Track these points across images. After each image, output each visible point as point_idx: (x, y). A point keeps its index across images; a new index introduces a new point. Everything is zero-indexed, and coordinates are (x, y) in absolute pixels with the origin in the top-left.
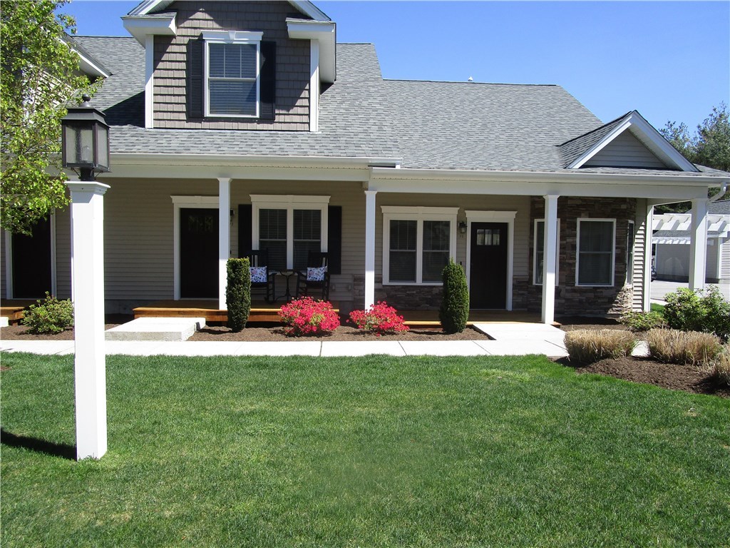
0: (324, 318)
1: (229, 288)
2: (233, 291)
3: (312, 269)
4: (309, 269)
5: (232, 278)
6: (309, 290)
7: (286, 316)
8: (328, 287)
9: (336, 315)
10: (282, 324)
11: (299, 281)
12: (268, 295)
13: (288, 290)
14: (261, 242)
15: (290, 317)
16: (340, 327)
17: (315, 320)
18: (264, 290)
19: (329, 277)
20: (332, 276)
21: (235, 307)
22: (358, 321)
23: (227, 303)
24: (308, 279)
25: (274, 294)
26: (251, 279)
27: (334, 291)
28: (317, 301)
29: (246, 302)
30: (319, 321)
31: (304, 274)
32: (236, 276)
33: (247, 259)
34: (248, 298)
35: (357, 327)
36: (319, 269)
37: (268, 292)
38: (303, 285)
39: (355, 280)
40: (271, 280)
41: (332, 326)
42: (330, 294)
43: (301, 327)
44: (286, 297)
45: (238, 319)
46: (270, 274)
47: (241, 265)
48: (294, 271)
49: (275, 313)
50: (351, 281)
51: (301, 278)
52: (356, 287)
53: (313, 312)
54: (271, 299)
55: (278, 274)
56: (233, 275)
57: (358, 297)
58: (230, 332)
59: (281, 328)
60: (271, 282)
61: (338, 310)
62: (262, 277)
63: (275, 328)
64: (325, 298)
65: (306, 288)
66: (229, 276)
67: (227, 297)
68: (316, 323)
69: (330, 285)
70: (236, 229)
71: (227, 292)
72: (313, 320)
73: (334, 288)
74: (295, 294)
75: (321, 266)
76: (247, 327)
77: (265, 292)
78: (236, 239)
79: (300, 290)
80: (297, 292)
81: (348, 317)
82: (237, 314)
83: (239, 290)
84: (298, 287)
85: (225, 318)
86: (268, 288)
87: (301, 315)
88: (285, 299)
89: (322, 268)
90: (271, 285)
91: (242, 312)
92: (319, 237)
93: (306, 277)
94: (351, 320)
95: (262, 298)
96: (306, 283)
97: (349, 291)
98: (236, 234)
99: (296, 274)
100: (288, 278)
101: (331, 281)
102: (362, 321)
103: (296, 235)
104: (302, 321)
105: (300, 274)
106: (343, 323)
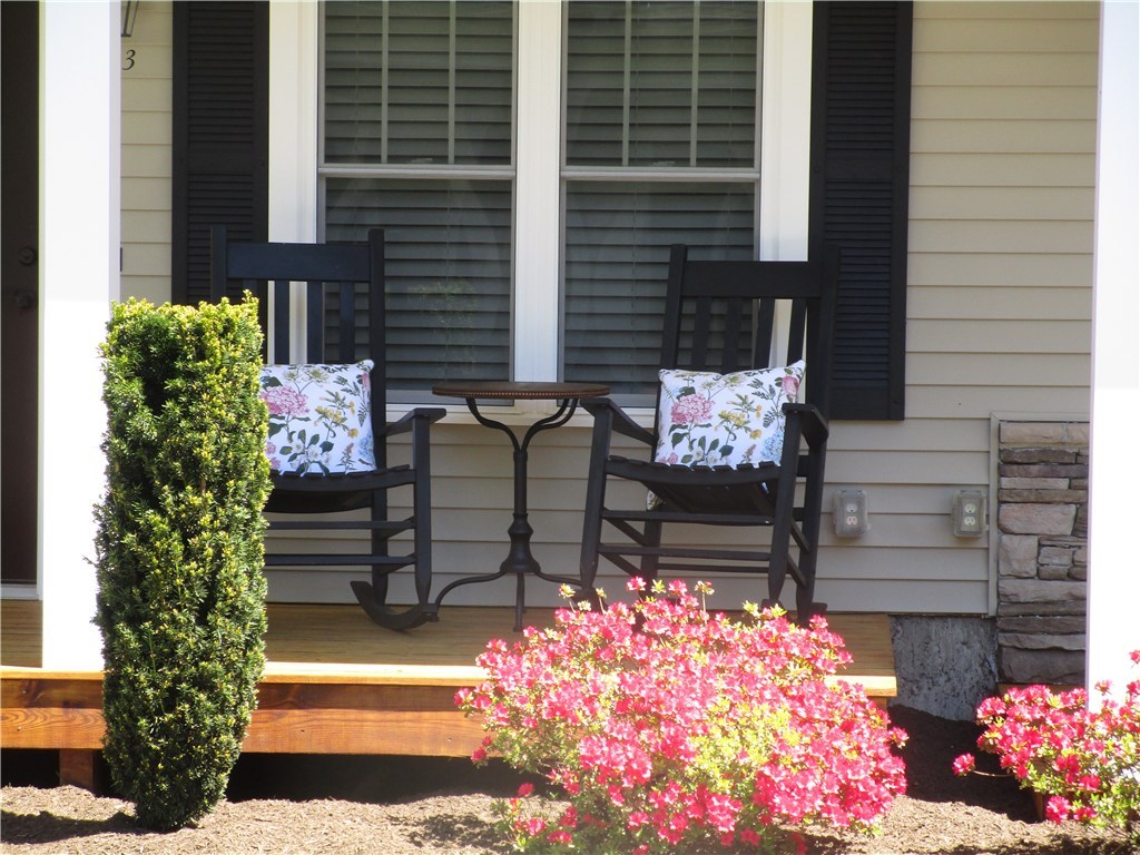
0: (792, 736)
1: (119, 518)
2: (145, 537)
3: (700, 380)
4: (672, 380)
5: (139, 443)
6: (672, 534)
7: (515, 719)
8: (810, 513)
9: (879, 720)
10: (493, 776)
11: (604, 466)
12: (384, 569)
13: (520, 533)
14: (332, 189)
15: (544, 729)
16: (905, 808)
17: (729, 747)
18: (348, 534)
19: (818, 439)
20: (843, 437)
21: (162, 652)
22: (1042, 763)
23: (107, 618)
24: (667, 453)
25: (421, 557)
26: (273, 453)
27: (851, 539)
28: (737, 615)
29: (236, 614)
30: (757, 759)
31: (641, 417)
32: (169, 428)
33: (244, 312)
34: (250, 589)
35: (1027, 806)
36: (744, 382)
37: (380, 540)
38: (629, 497)
39: (1008, 462)
40: (401, 454)
41: (848, 796)
42: (825, 565)
43: (630, 798)
44: (510, 581)
45: (183, 736)
46: (395, 412)
47: (202, 354)
48: (565, 394)
49: (441, 698)
50: (977, 472)
51: (621, 445)
52: (1014, 515)
53: (707, 693)
54: (401, 591)
55: (457, 413)
56: (144, 421)
57: (1030, 591)
58: (119, 824)
59: (479, 805)
60: (401, 476)
61: (886, 684)
62: (341, 441)
63: (434, 807)
64: (790, 588)
65: (653, 521)
66: (118, 428)
67: (104, 576)
68: (732, 773)
69: (827, 493)
70: (160, 94)
71: (104, 539)
72: (710, 755)
73: (851, 521)
74: (573, 567)
75: (762, 362)
76: (235, 795)
77: (360, 542)
78: (160, 161)
79: (610, 535)
80: (593, 548)
81: (967, 734)
82: (172, 698)
83: (186, 526)
84: (596, 512)
85: (88, 730)
86: (380, 511)
87: (623, 708)
88: (502, 593)
89: (767, 378)
90: (400, 500)
91: (204, 683)
92: (744, 150)
93: (652, 438)
94: (989, 758)
95: (337, 588)
96: (651, 486)
97: (966, 540)
98: (160, 129)
99: (583, 418)
100: (522, 445)
101: (833, 470)
102: (1071, 767)
103: (583, 139)
104: (631, 752)
105: (612, 420)
106: (929, 780)
